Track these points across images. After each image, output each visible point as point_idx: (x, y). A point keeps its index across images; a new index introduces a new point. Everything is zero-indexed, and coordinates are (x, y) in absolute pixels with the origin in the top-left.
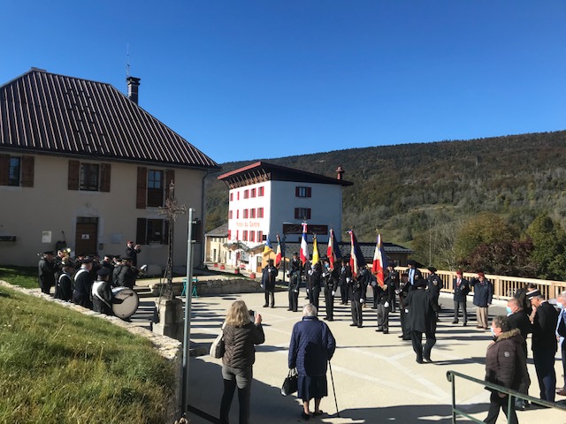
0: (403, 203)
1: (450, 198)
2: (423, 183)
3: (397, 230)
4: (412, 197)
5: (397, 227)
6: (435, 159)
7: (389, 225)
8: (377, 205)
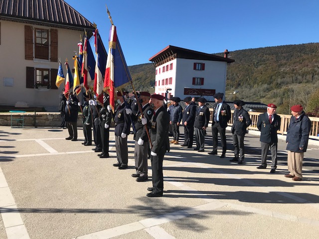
0: (279, 83)
1: (311, 80)
2: (294, 70)
3: (274, 99)
4: (285, 79)
5: (274, 97)
6: (303, 55)
7: (269, 96)
8: (262, 84)
